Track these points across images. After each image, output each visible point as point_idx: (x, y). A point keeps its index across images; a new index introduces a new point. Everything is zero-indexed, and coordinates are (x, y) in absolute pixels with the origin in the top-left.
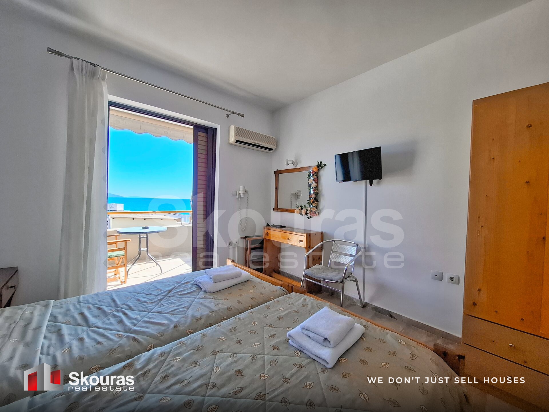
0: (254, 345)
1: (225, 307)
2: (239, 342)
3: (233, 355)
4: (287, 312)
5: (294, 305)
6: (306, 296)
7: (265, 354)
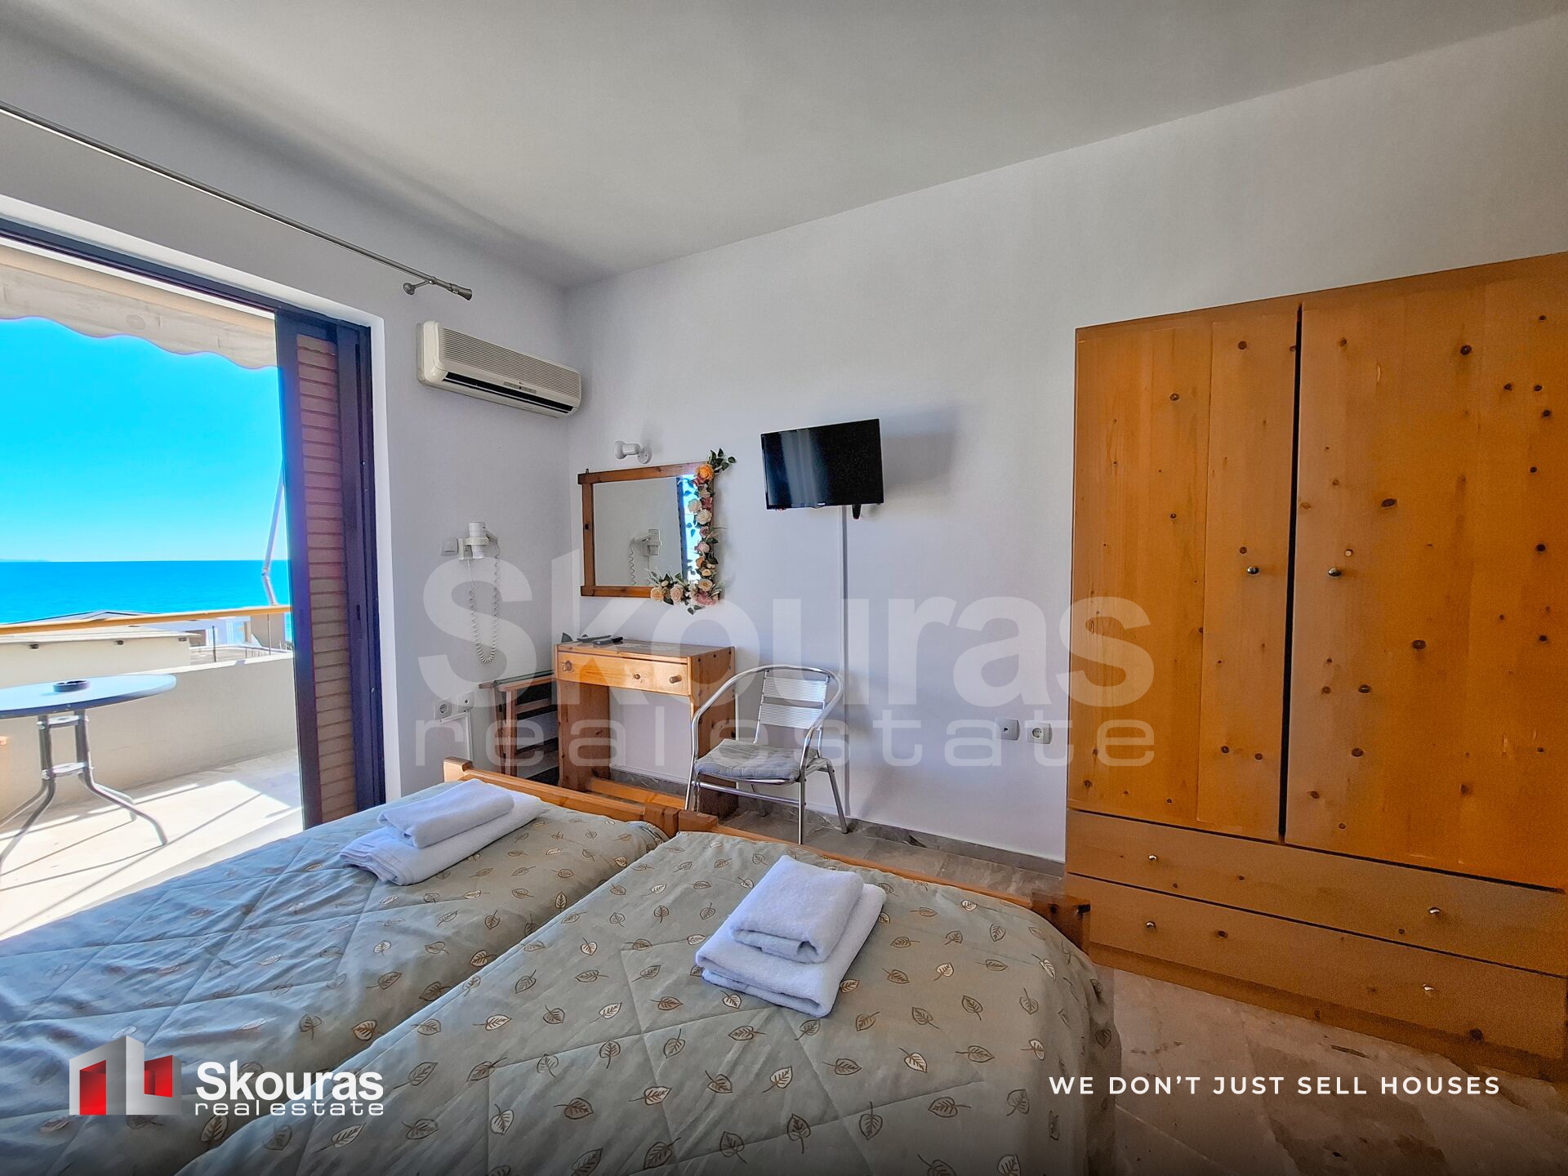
0: (602, 1013)
1: (477, 918)
2: (553, 1017)
3: (543, 1062)
4: (678, 890)
5: (694, 867)
6: (720, 836)
7: (643, 1029)
